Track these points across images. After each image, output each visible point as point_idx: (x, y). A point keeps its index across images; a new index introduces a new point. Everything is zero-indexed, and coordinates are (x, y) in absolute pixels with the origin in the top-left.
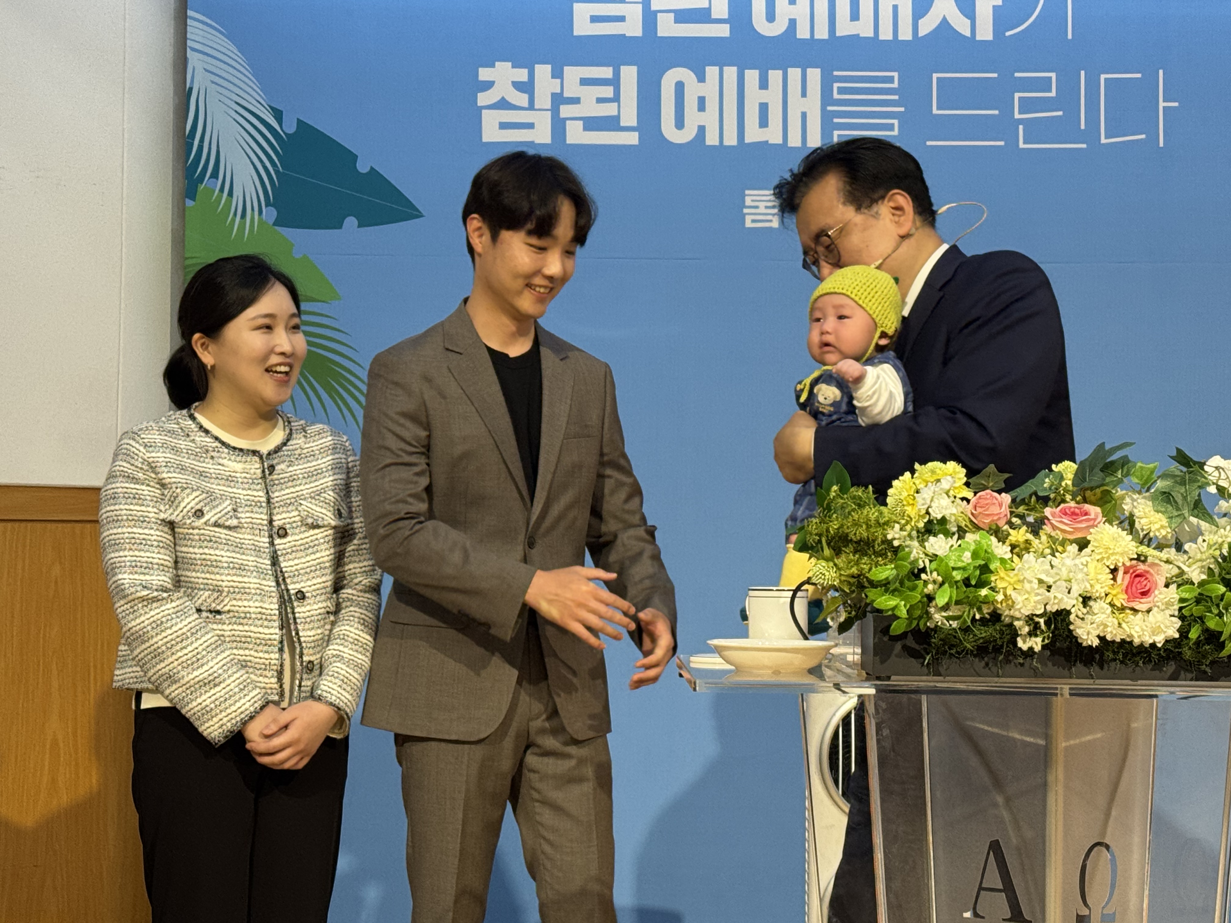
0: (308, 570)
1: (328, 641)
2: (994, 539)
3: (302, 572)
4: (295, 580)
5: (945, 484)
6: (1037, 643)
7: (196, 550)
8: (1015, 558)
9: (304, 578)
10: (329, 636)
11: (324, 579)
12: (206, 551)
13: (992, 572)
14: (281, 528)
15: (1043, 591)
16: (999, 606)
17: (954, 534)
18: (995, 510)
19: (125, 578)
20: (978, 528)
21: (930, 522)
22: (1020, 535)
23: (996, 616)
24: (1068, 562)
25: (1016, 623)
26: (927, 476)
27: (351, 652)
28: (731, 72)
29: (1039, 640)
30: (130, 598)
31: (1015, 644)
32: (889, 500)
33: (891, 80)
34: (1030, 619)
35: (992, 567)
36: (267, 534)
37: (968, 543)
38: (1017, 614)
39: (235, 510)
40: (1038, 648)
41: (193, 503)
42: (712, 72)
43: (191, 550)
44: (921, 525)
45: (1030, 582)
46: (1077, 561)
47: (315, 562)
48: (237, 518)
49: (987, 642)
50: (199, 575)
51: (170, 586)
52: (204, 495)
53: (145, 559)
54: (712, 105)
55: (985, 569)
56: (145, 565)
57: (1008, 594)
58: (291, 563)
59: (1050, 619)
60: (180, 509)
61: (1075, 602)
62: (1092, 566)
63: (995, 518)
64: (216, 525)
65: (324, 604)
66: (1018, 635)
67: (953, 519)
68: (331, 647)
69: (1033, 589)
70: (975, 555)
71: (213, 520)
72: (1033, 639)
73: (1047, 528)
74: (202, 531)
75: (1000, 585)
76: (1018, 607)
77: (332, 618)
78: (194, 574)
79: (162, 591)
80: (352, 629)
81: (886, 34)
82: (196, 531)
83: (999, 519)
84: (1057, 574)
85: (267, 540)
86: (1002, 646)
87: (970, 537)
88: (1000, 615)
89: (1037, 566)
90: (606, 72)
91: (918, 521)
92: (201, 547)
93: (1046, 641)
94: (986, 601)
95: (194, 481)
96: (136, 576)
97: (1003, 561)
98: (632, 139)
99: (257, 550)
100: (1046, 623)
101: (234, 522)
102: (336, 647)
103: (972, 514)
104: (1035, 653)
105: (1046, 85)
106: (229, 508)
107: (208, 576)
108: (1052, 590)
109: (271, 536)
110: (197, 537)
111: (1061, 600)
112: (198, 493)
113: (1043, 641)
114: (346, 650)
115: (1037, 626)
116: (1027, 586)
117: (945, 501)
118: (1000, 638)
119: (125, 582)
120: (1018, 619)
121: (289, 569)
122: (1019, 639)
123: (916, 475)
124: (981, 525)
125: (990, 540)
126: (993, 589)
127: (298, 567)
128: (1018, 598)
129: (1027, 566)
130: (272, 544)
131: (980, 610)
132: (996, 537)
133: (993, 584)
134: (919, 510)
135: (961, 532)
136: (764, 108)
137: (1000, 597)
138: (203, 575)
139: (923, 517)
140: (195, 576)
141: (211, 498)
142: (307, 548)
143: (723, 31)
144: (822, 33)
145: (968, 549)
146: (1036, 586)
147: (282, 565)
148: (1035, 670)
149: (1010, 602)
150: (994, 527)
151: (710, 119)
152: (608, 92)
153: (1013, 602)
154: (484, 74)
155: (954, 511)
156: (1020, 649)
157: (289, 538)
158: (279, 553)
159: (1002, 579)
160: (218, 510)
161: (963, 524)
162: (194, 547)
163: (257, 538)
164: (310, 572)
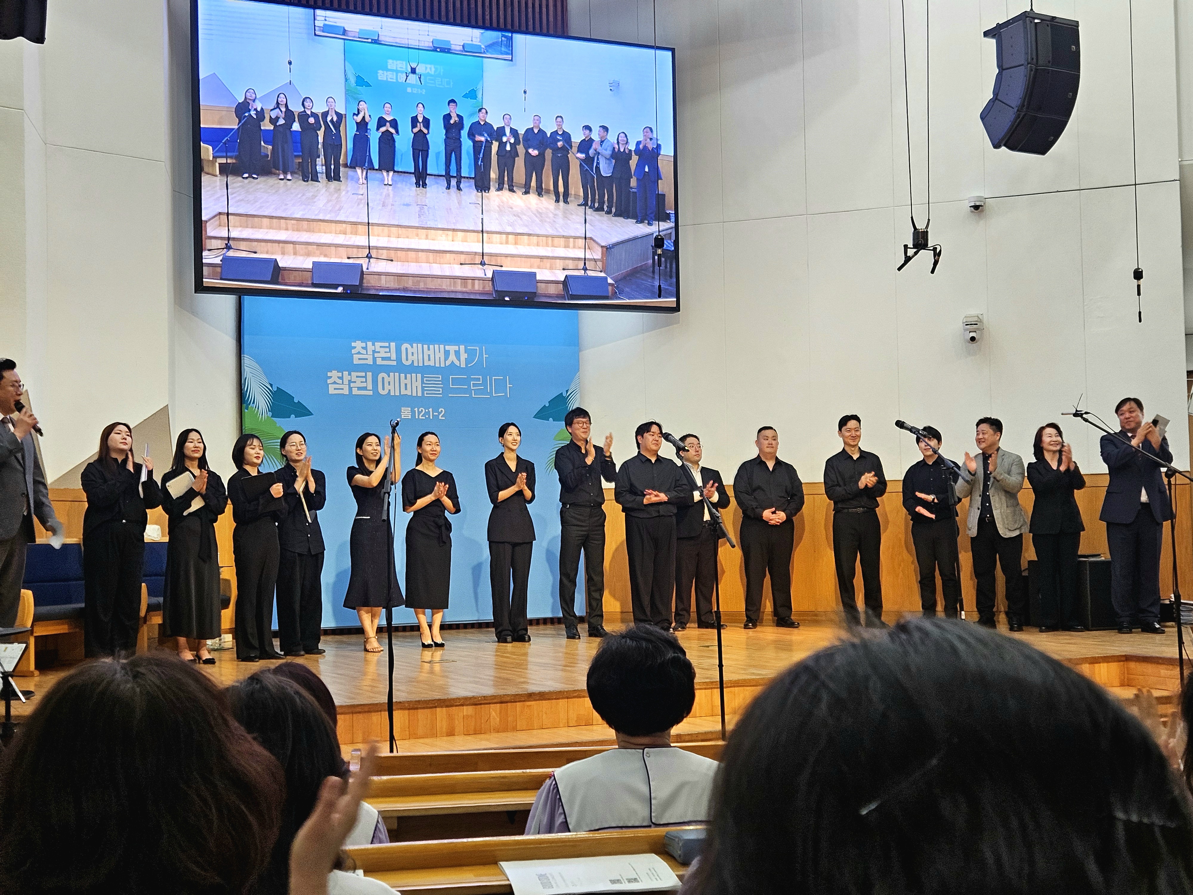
28: (397, 374)
33: (439, 377)
42: (392, 374)
54: (392, 383)
81: (437, 365)
90: (363, 374)
98: (371, 393)
105: (479, 379)
136: (406, 384)
143: (395, 363)
144: (421, 364)
151: (391, 387)
152: (364, 380)
154: (329, 374)
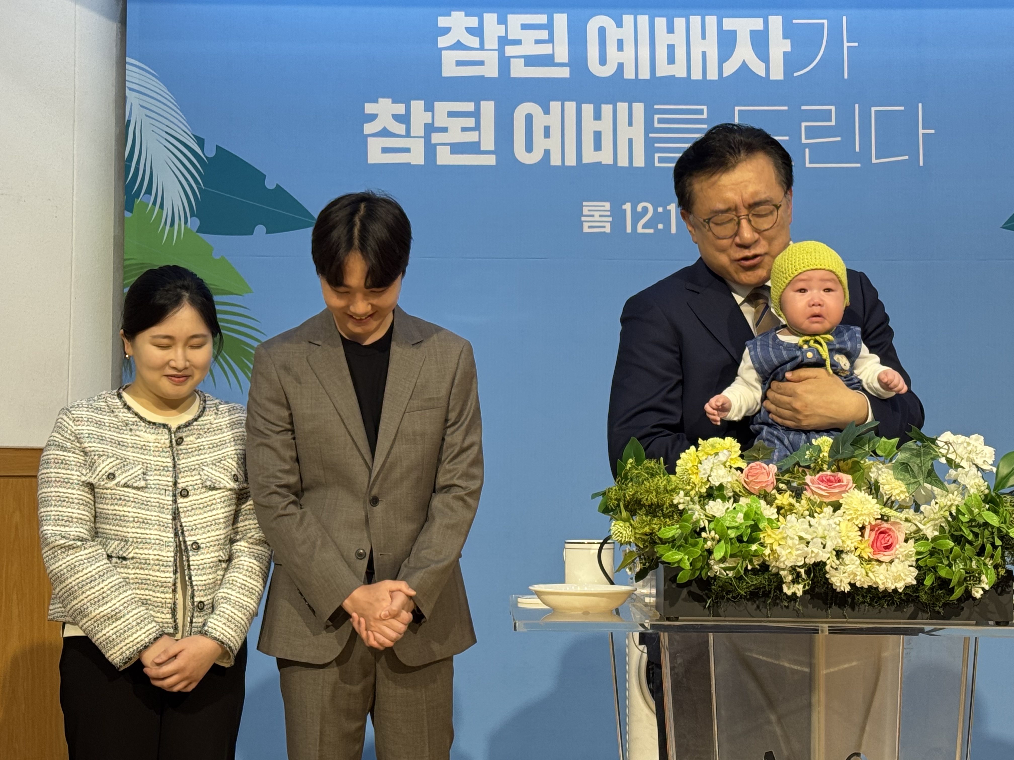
0: (205, 525)
1: (221, 584)
2: (763, 502)
3: (198, 526)
4: (192, 533)
5: (722, 457)
6: (799, 589)
7: (109, 507)
8: (781, 518)
9: (200, 532)
10: (222, 580)
11: (218, 533)
12: (116, 507)
13: (761, 530)
14: (184, 489)
15: (803, 546)
16: (767, 558)
17: (730, 498)
18: (763, 478)
19: (49, 529)
20: (750, 493)
21: (711, 488)
22: (785, 499)
23: (765, 567)
24: (824, 522)
25: (782, 573)
26: (709, 450)
27: (238, 595)
28: (571, 106)
29: (801, 586)
30: (51, 546)
31: (781, 590)
32: (678, 469)
34: (793, 569)
35: (761, 526)
36: (171, 493)
37: (741, 506)
38: (782, 566)
39: (144, 474)
40: (799, 593)
41: (108, 467)
42: (555, 106)
43: (105, 507)
44: (704, 490)
45: (792, 539)
46: (831, 522)
47: (211, 519)
48: (147, 480)
49: (758, 588)
50: (111, 527)
51: (85, 536)
52: (118, 461)
53: (67, 514)
54: (556, 132)
55: (755, 528)
56: (66, 518)
57: (774, 549)
58: (190, 519)
59: (809, 569)
60: (97, 473)
61: (829, 555)
62: (843, 525)
63: (764, 485)
64: (126, 485)
65: (217, 554)
66: (783, 583)
67: (729, 486)
68: (221, 590)
69: (794, 544)
70: (747, 516)
71: (123, 482)
72: (796, 586)
73: (807, 494)
74: (114, 491)
75: (768, 541)
76: (782, 559)
77: (224, 565)
78: (108, 527)
79: (79, 540)
80: (241, 576)
81: (696, 75)
82: (109, 491)
83: (767, 485)
84: (815, 532)
85: (171, 498)
86: (770, 592)
87: (743, 501)
88: (769, 566)
89: (797, 525)
90: (469, 106)
91: (701, 487)
92: (112, 504)
93: (807, 588)
94: (756, 554)
95: (109, 449)
96: (58, 528)
97: (770, 521)
98: (490, 160)
99: (161, 507)
100: (806, 572)
101: (142, 484)
102: (225, 590)
103: (745, 481)
104: (798, 597)
105: (825, 115)
106: (139, 472)
107: (117, 528)
108: (809, 545)
109: (174, 495)
110: (109, 496)
111: (817, 554)
112: (113, 459)
113: (804, 587)
114: (234, 593)
115: (798, 575)
116: (790, 542)
117: (722, 471)
118: (769, 585)
119: (49, 532)
120: (783, 569)
121: (188, 524)
122: (784, 586)
123: (699, 449)
124: (753, 491)
125: (760, 503)
126: (762, 545)
127: (196, 522)
128: (783, 552)
129: (789, 525)
130: (175, 501)
131: (751, 561)
132: (766, 500)
133: (762, 541)
134: (702, 478)
135: (736, 498)
136: (598, 135)
137: (767, 552)
138: (114, 528)
139: (705, 484)
140: (108, 528)
141: (124, 463)
142: (205, 506)
143: (564, 73)
144: (645, 74)
145: (741, 511)
146: (797, 542)
147: (182, 520)
148: (797, 611)
149: (776, 555)
150: (763, 493)
151: (554, 144)
152: (471, 123)
153: (779, 556)
154: (369, 108)
155: (730, 479)
156: (785, 594)
157: (190, 498)
158: (181, 510)
159: (769, 536)
160: (129, 473)
161: (737, 490)
162: (107, 504)
163: (163, 497)
164: (207, 526)
